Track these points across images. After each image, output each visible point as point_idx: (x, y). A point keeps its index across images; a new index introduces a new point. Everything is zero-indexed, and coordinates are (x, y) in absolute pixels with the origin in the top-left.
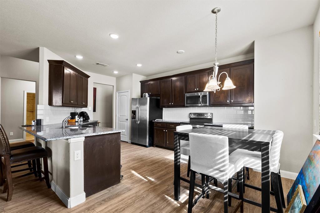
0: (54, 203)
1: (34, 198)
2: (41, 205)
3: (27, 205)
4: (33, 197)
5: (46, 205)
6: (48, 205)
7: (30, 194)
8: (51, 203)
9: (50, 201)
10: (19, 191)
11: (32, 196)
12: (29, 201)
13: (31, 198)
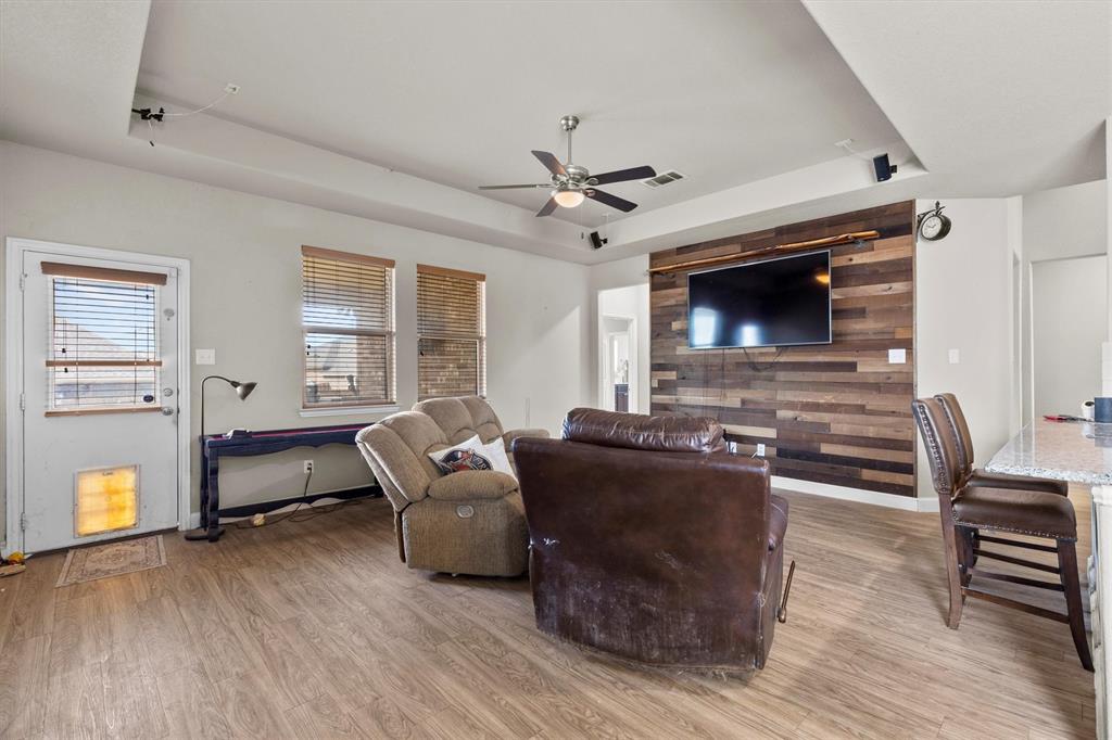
0: (1060, 726)
1: (1015, 666)
2: (1019, 701)
3: (985, 669)
4: (1014, 660)
5: (1034, 710)
6: (1039, 716)
7: (1014, 646)
8: (1051, 716)
9: (1054, 710)
10: (992, 617)
11: (1013, 656)
12: (995, 661)
13: (1009, 659)
